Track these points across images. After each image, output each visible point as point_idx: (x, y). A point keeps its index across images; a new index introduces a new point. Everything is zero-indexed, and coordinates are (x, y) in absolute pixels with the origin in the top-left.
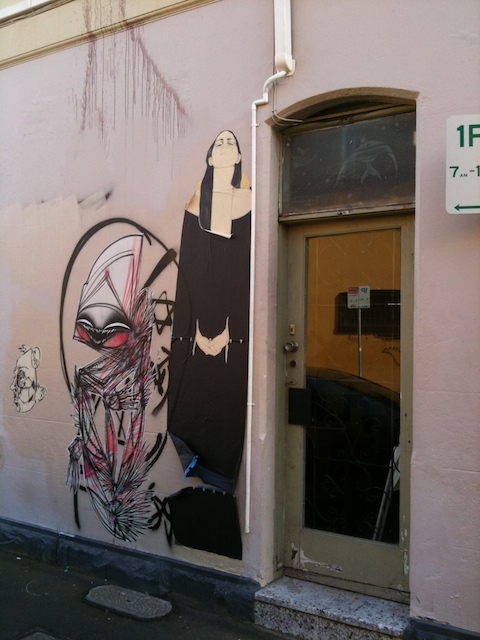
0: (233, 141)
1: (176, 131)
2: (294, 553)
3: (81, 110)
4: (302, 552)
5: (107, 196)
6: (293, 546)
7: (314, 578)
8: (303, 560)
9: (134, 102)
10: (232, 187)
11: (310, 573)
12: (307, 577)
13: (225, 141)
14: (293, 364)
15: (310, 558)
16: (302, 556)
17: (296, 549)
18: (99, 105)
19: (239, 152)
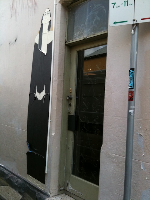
0: (49, 12)
1: (34, 12)
2: (68, 184)
3: (11, 10)
4: (70, 184)
5: (16, 40)
6: (67, 181)
7: (73, 196)
8: (70, 188)
9: (24, 4)
10: (48, 31)
11: (73, 194)
12: (71, 195)
13: (47, 13)
14: (70, 105)
15: (72, 187)
16: (70, 186)
17: (68, 183)
18: (16, 7)
19: (51, 16)
